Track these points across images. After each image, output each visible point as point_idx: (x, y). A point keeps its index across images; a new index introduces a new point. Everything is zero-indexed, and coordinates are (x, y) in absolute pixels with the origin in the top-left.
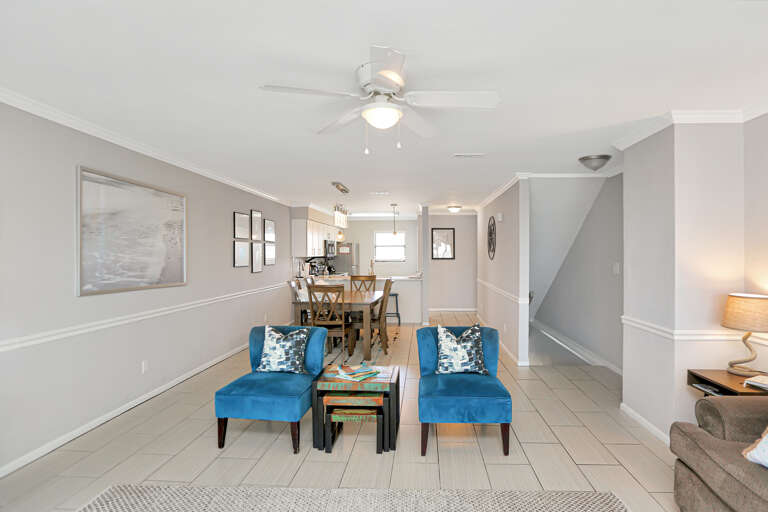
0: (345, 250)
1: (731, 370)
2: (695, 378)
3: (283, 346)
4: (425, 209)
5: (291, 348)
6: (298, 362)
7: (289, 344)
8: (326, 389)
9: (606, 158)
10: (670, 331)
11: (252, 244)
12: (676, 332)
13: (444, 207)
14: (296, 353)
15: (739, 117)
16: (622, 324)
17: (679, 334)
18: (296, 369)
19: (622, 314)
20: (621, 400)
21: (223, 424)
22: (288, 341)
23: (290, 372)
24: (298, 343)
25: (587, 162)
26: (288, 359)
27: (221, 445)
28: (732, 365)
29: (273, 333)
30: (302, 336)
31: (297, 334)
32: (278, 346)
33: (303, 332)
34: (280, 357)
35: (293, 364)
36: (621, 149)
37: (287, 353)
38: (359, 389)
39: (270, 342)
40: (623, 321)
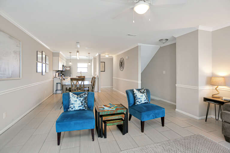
0: (68, 69)
1: (213, 96)
2: (206, 99)
3: (80, 100)
4: (99, 55)
5: (83, 100)
6: (86, 106)
7: (82, 99)
8: (103, 114)
9: (167, 40)
10: (197, 87)
11: (42, 64)
12: (199, 87)
13: (104, 55)
14: (85, 102)
15: (211, 29)
16: (176, 87)
17: (200, 88)
18: (86, 108)
19: (176, 84)
20: (176, 108)
21: (59, 135)
22: (81, 97)
23: (84, 110)
24: (85, 98)
25: (162, 41)
26: (82, 105)
27: (59, 144)
28: (213, 95)
29: (74, 95)
30: (86, 95)
31: (84, 95)
32: (78, 100)
33: (86, 94)
34: (79, 104)
35: (85, 106)
36: (176, 37)
37: (82, 102)
38: (116, 113)
39: (74, 99)
40: (176, 86)
